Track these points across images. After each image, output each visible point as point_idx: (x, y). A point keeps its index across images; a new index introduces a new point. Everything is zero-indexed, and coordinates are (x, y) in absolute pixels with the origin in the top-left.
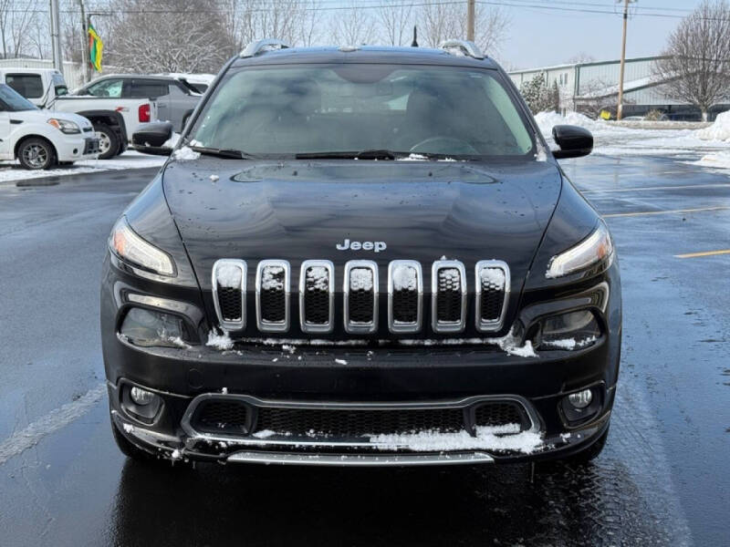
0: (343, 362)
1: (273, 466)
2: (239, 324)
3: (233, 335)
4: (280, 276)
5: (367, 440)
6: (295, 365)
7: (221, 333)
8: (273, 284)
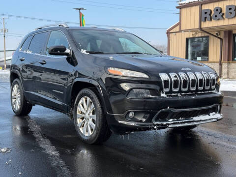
0: (193, 97)
1: (179, 127)
2: (168, 90)
3: (166, 93)
4: (176, 77)
5: (192, 119)
6: (183, 99)
7: (163, 93)
8: (175, 79)
